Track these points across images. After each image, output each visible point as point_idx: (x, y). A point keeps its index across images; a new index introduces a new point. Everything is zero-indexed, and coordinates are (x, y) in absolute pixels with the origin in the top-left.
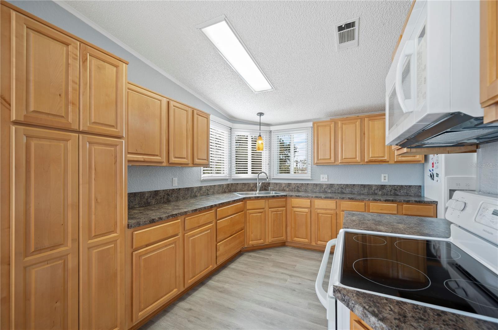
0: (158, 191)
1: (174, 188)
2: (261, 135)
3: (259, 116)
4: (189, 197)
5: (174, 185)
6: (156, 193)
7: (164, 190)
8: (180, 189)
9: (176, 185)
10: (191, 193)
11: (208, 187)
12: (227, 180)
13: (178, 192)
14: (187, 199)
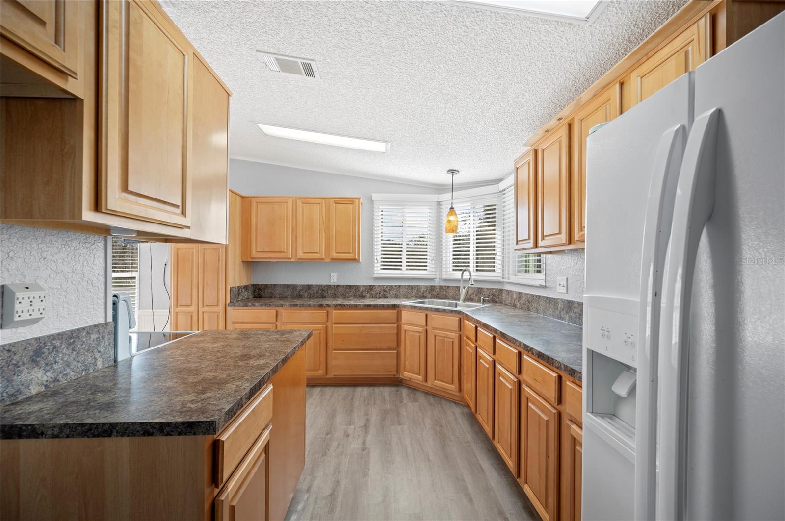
0: (311, 285)
1: (331, 284)
2: (453, 206)
3: (452, 175)
4: (351, 296)
5: (331, 281)
6: (309, 287)
7: (317, 285)
8: (338, 286)
9: (335, 281)
10: (356, 291)
11: (385, 287)
12: (432, 280)
13: (336, 289)
14: (348, 297)
